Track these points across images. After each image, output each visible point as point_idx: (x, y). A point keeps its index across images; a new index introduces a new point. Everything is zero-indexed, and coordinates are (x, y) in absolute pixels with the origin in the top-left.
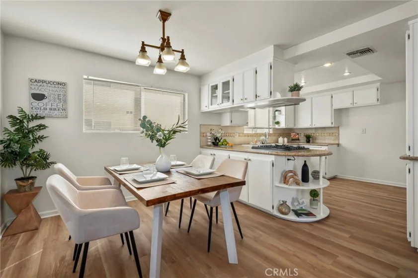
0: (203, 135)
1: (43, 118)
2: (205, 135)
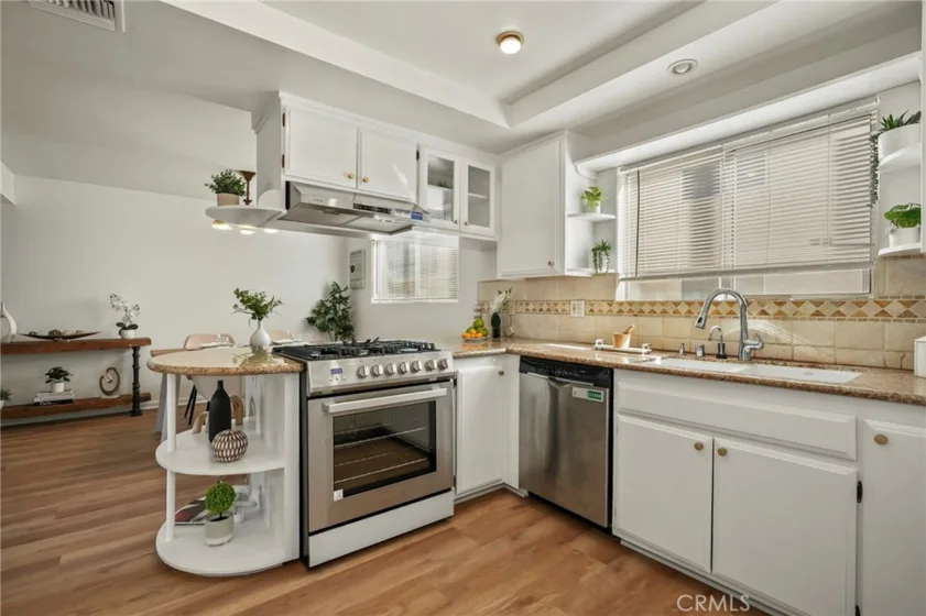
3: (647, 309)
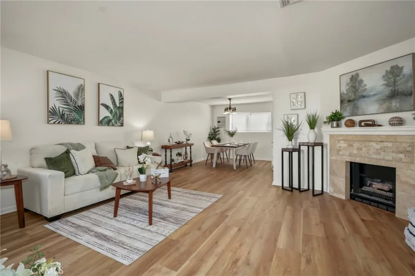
1: (219, 128)
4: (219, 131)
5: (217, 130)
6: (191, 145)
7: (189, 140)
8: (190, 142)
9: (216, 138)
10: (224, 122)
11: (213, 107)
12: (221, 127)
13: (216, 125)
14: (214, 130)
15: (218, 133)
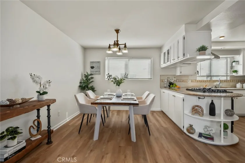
0: (162, 81)
1: (93, 75)
2: (163, 81)
3: (203, 81)
4: (92, 78)
5: (90, 77)
6: (49, 104)
7: (45, 93)
8: (45, 97)
9: (89, 86)
10: (99, 67)
11: (85, 49)
12: (95, 74)
13: (89, 71)
14: (86, 76)
15: (91, 80)
